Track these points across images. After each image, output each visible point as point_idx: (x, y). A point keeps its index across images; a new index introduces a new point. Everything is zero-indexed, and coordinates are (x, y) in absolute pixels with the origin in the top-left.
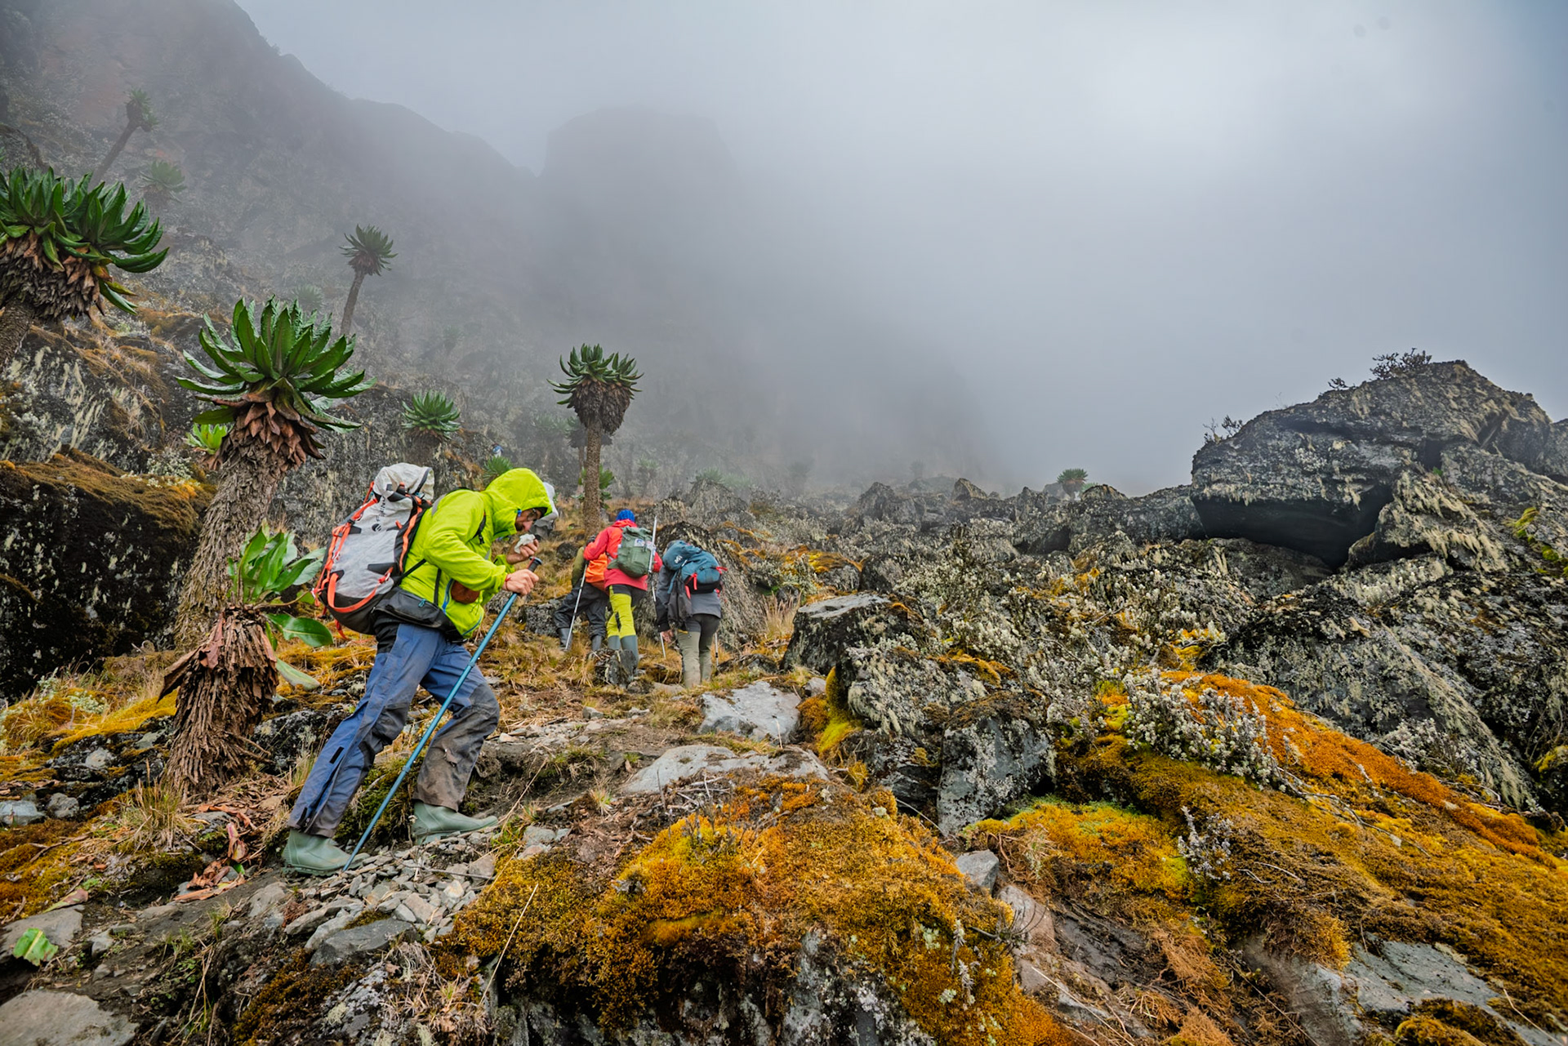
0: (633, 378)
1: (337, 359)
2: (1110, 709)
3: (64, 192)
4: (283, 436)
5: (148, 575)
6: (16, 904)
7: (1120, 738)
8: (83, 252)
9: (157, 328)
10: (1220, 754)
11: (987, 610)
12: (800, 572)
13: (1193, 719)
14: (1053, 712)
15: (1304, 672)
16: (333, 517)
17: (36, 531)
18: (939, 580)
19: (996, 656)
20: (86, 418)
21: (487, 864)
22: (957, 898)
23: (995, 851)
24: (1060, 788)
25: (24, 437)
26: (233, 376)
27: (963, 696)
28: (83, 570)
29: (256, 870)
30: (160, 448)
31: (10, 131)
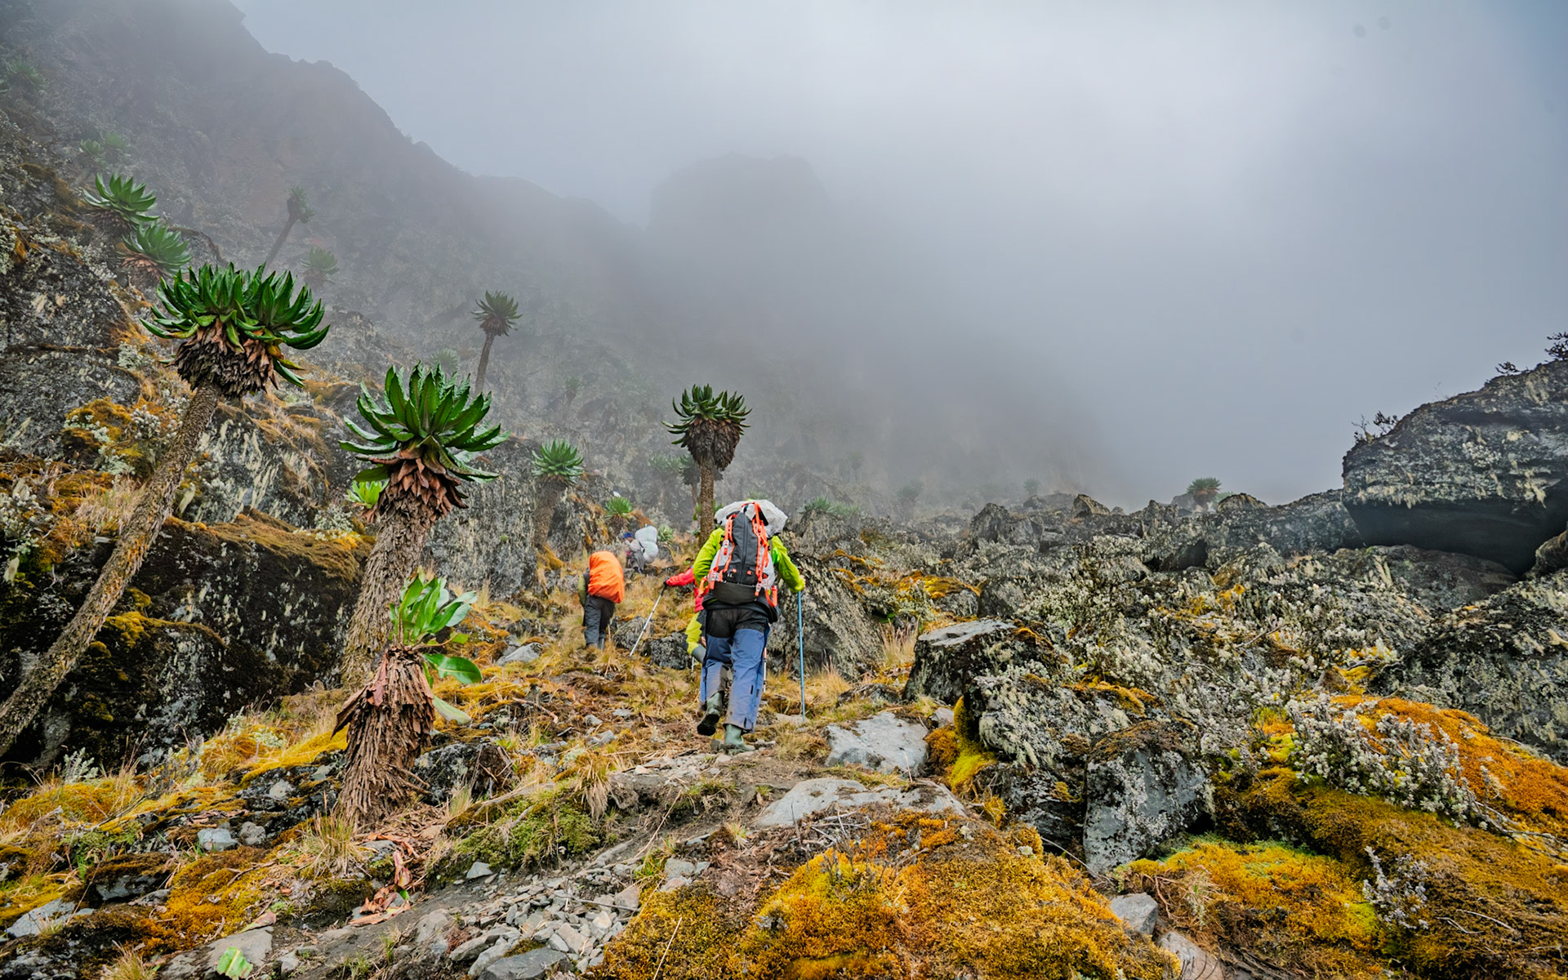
0: (743, 414)
1: (476, 416)
2: (1273, 738)
3: (243, 283)
4: (432, 488)
5: (317, 620)
6: (217, 924)
7: (1286, 771)
8: (259, 335)
9: (319, 397)
10: (1407, 787)
11: (1122, 634)
12: (916, 598)
13: (1372, 749)
14: (1208, 743)
15: (1497, 693)
16: (475, 561)
17: (225, 584)
18: (1066, 603)
19: (1136, 683)
20: (263, 482)
21: (632, 895)
22: (1116, 945)
23: (1152, 894)
24: (1221, 827)
25: (213, 501)
26: (387, 437)
27: (1105, 726)
28: (264, 618)
29: (420, 896)
30: (325, 505)
31: (196, 233)
